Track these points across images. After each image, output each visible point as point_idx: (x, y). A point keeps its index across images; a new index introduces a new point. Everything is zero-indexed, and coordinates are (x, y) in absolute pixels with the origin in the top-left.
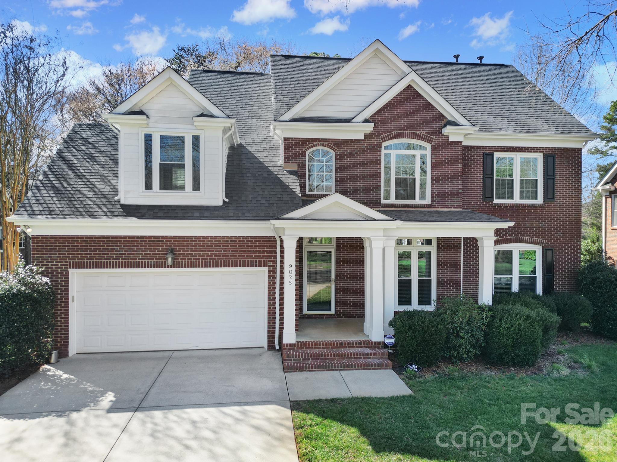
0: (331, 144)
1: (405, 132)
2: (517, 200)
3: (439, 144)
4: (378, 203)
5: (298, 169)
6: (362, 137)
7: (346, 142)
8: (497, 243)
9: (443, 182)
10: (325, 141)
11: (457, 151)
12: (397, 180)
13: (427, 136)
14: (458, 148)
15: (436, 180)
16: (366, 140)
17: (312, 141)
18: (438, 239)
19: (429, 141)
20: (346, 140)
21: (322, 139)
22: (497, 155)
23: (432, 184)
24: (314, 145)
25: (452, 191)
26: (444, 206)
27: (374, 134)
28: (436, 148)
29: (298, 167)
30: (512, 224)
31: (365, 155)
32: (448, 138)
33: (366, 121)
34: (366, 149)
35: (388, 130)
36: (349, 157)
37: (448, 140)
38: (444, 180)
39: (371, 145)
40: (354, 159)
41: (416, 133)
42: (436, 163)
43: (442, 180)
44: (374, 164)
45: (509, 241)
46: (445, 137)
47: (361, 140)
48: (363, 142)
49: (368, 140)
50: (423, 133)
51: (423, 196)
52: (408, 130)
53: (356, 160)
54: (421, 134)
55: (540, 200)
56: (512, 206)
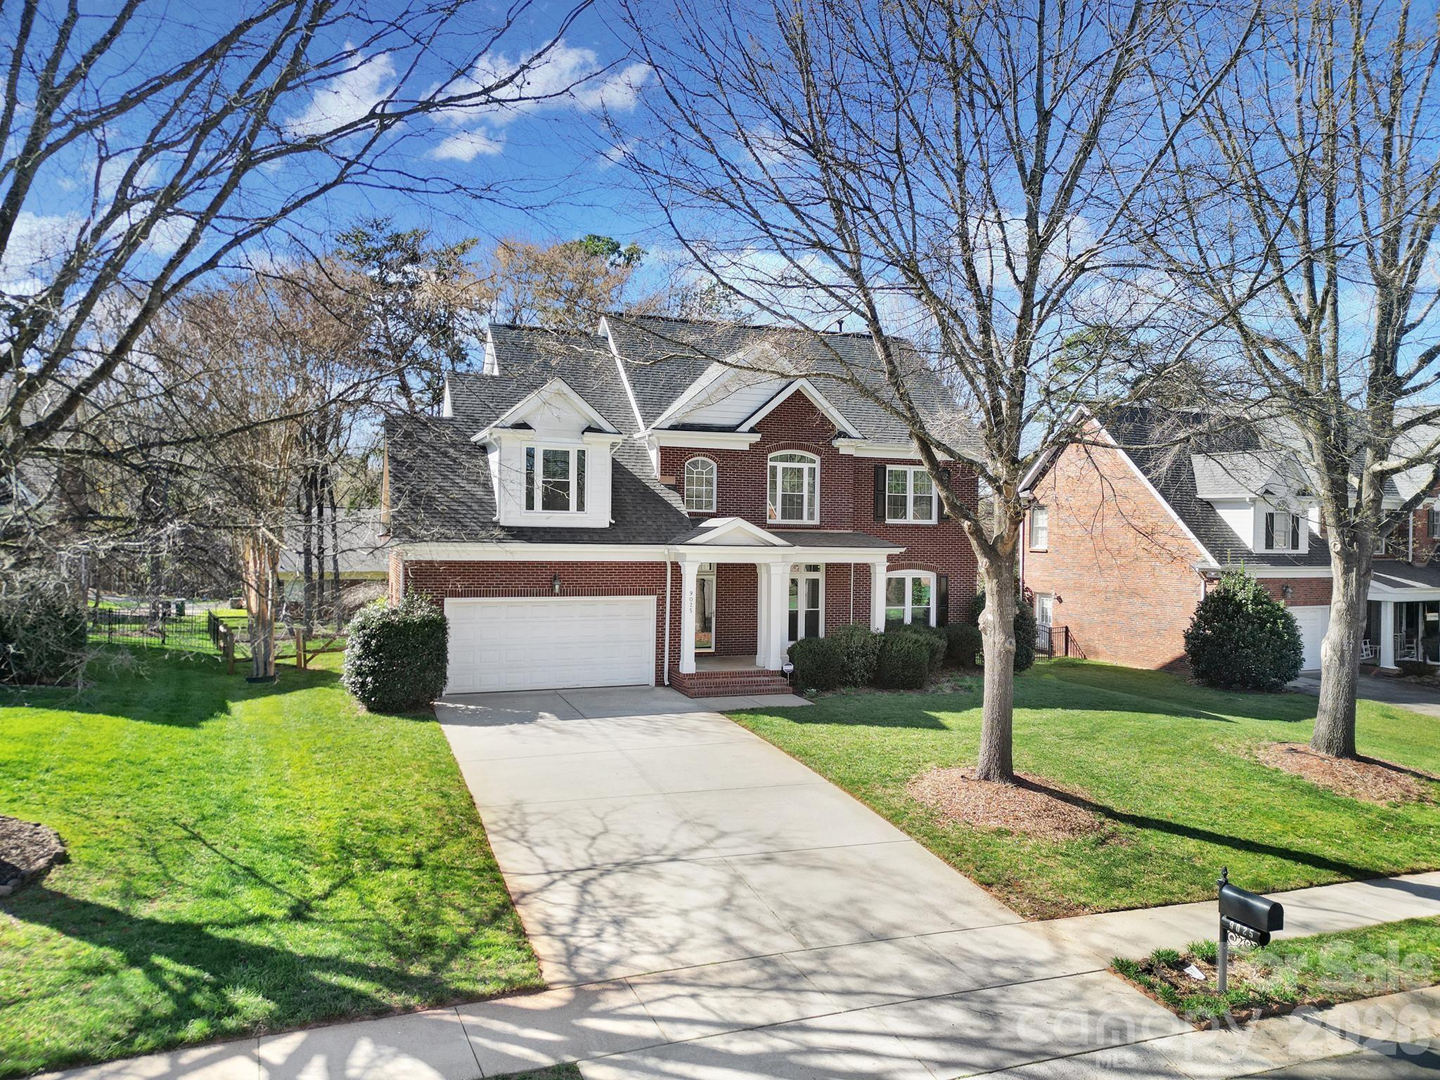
0: (713, 454)
1: (793, 443)
2: (910, 520)
3: (829, 457)
4: (766, 523)
5: (676, 483)
6: (746, 448)
7: (729, 453)
8: (889, 569)
9: (833, 500)
10: (706, 451)
11: (848, 463)
12: (784, 496)
13: (816, 448)
14: (848, 460)
15: (825, 497)
16: (750, 451)
17: (692, 451)
18: (827, 565)
19: (818, 453)
20: (729, 450)
21: (702, 449)
22: (889, 467)
23: (821, 502)
24: (693, 455)
25: (842, 510)
26: (834, 527)
27: (760, 445)
28: (825, 461)
29: (676, 480)
30: (903, 550)
31: (749, 468)
32: (839, 451)
33: (752, 430)
34: (751, 461)
35: (775, 439)
36: (732, 470)
37: (839, 453)
38: (833, 498)
39: (756, 456)
40: (738, 473)
41: (803, 444)
42: (825, 478)
44: (759, 478)
45: (902, 567)
46: (835, 450)
47: (745, 451)
48: (747, 453)
49: (752, 451)
50: (812, 444)
51: (811, 516)
52: (795, 441)
53: (740, 473)
54: (808, 445)
55: (934, 521)
56: (905, 527)
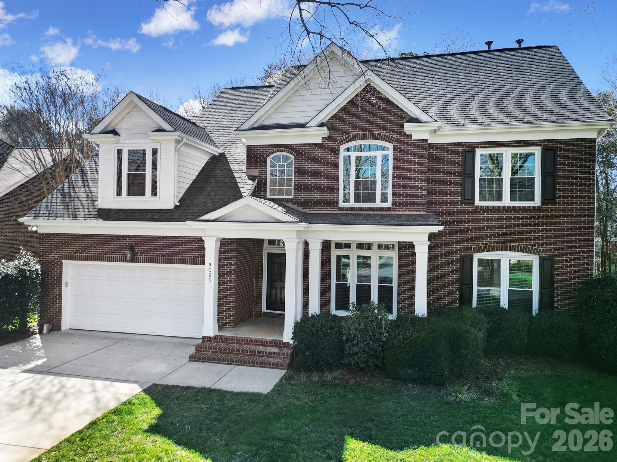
0: (290, 149)
1: (364, 133)
2: (506, 201)
3: (401, 143)
4: (335, 206)
5: (259, 174)
6: (320, 141)
7: (304, 146)
8: (478, 250)
9: (405, 184)
10: (284, 147)
11: (421, 149)
12: (357, 182)
13: (387, 136)
14: (422, 147)
15: (397, 182)
16: (323, 144)
17: (272, 147)
18: (400, 244)
19: (390, 141)
20: (304, 144)
21: (281, 145)
22: (479, 151)
23: (393, 186)
24: (274, 151)
25: (415, 193)
26: (405, 208)
27: (331, 137)
28: (397, 148)
29: (259, 173)
30: (441, 228)
31: (322, 159)
32: (411, 136)
33: (322, 125)
34: (324, 152)
35: (346, 132)
36: (306, 161)
37: (411, 138)
38: (406, 181)
39: (329, 148)
40: (312, 163)
41: (376, 133)
42: (397, 163)
43: (404, 181)
44: (331, 167)
46: (407, 136)
47: (319, 144)
48: (321, 146)
49: (325, 144)
50: (383, 132)
51: (384, 199)
52: (366, 131)
53: (314, 163)
54: (380, 134)
55: (537, 202)
